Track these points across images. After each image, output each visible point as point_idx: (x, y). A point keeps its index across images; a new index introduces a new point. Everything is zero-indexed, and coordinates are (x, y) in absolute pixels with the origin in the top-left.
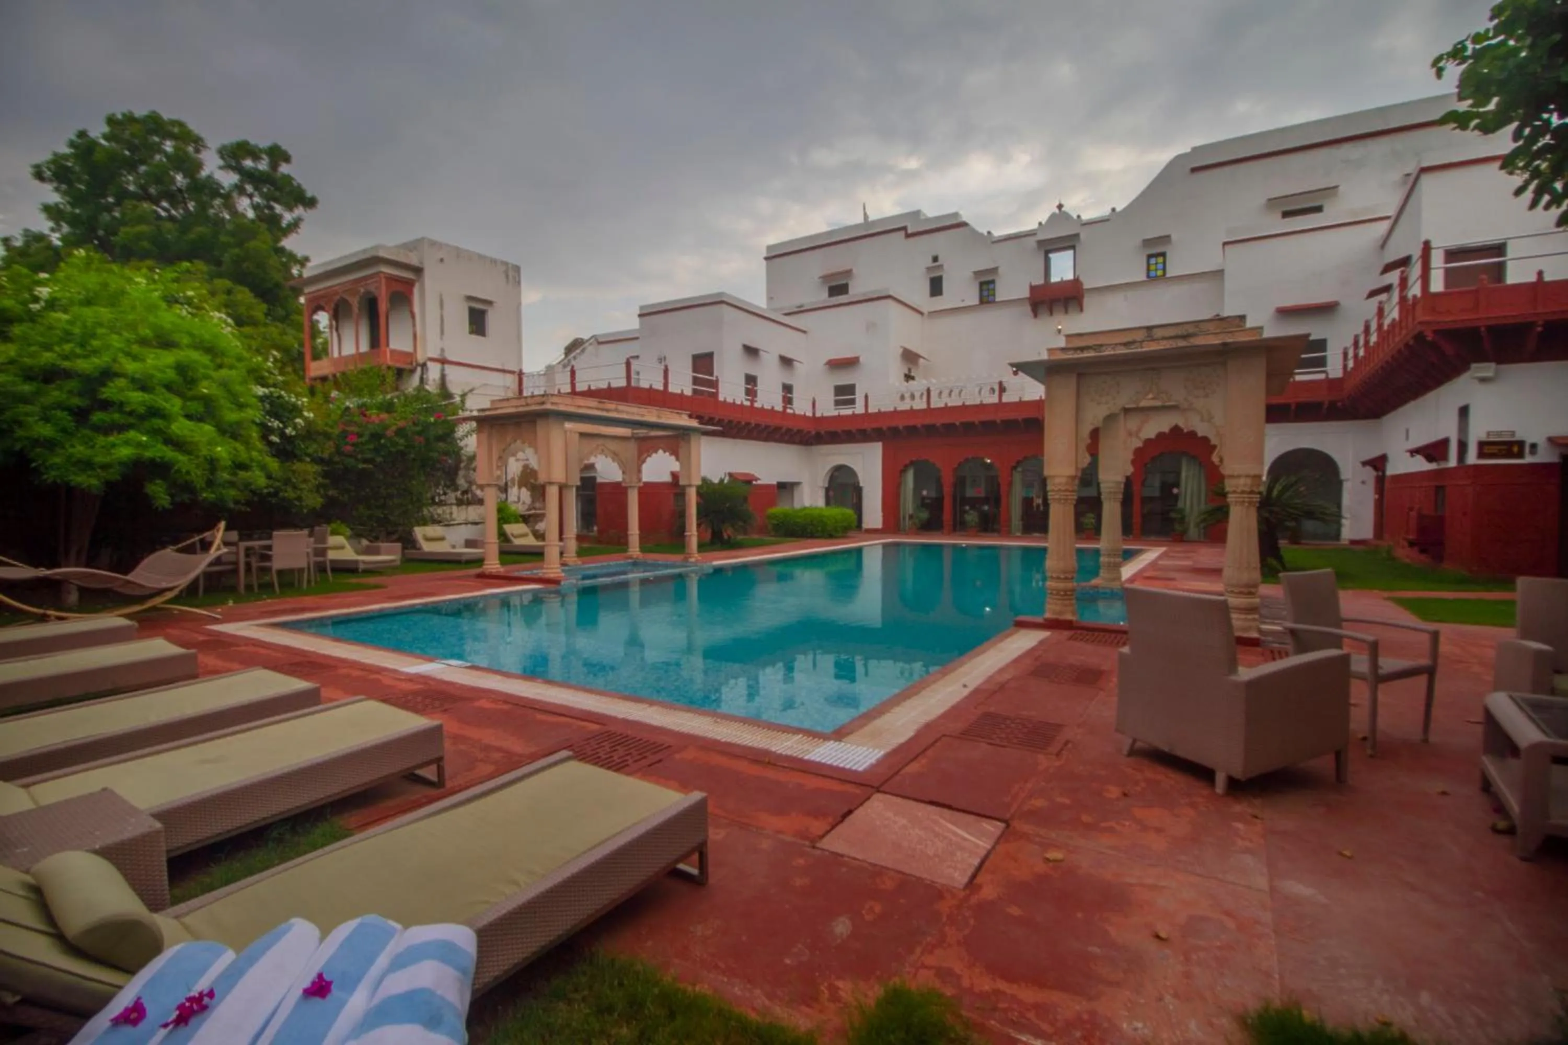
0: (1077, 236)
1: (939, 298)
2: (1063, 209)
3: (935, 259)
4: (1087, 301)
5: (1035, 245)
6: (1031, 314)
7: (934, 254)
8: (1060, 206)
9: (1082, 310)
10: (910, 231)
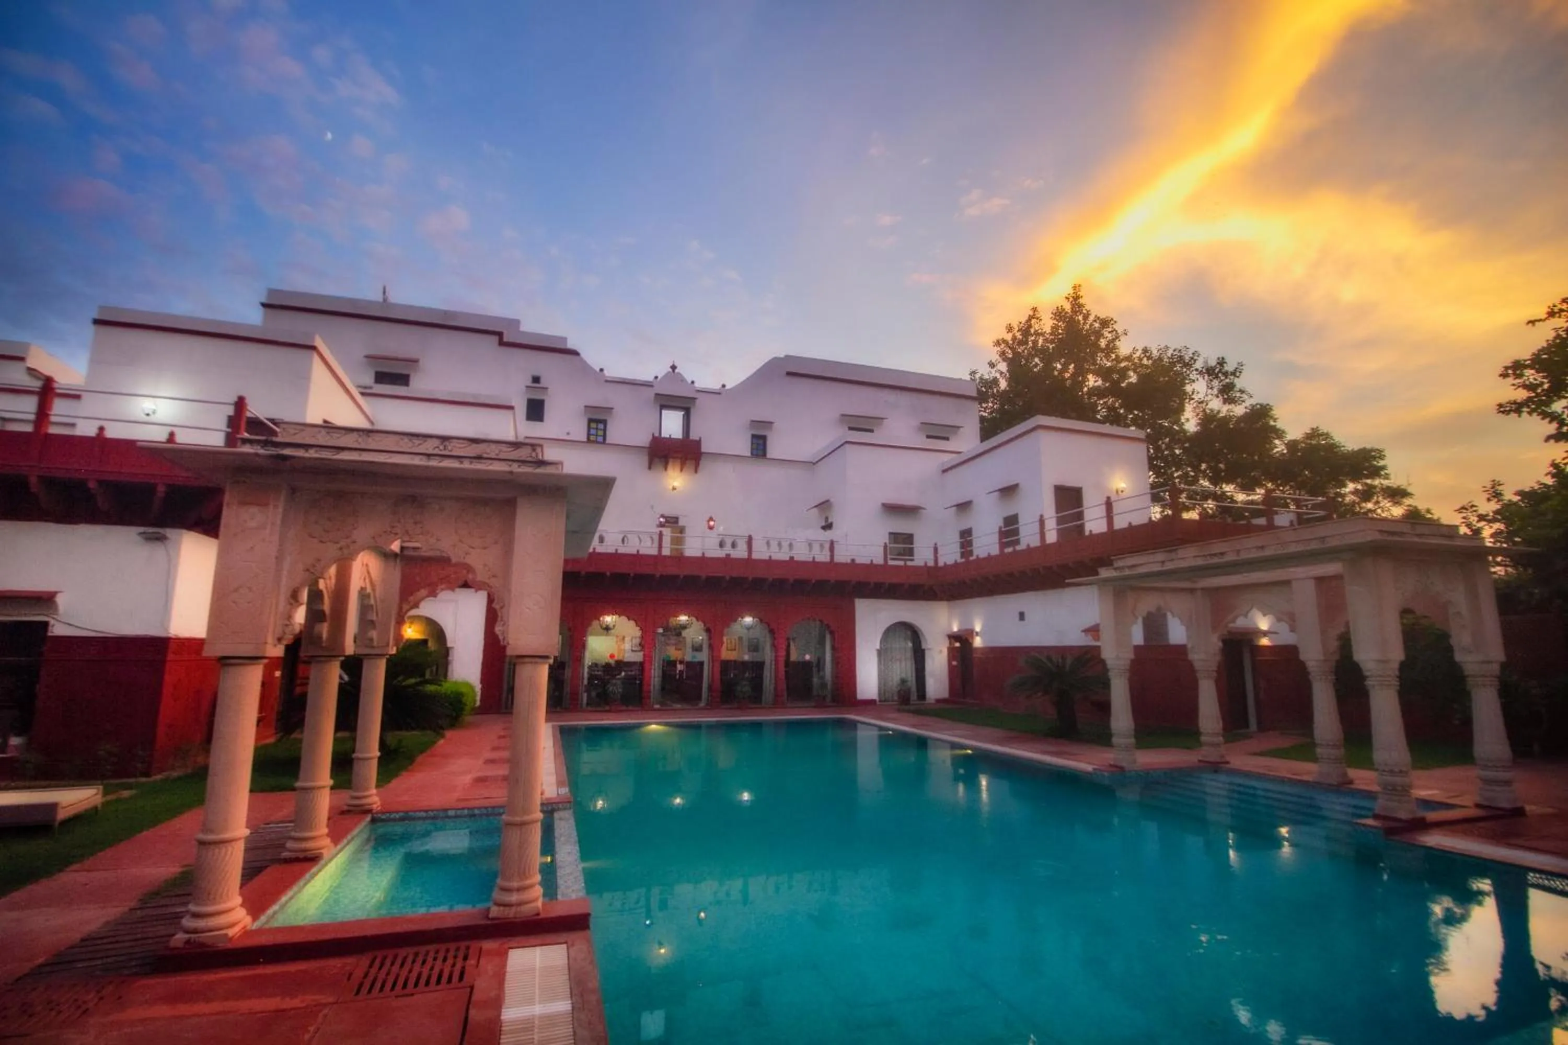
0: (693, 399)
1: (538, 424)
2: (677, 371)
3: (536, 380)
4: (704, 463)
5: (653, 396)
6: (646, 464)
7: (536, 374)
8: (674, 368)
9: (696, 471)
10: (505, 339)
